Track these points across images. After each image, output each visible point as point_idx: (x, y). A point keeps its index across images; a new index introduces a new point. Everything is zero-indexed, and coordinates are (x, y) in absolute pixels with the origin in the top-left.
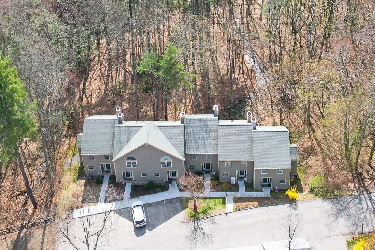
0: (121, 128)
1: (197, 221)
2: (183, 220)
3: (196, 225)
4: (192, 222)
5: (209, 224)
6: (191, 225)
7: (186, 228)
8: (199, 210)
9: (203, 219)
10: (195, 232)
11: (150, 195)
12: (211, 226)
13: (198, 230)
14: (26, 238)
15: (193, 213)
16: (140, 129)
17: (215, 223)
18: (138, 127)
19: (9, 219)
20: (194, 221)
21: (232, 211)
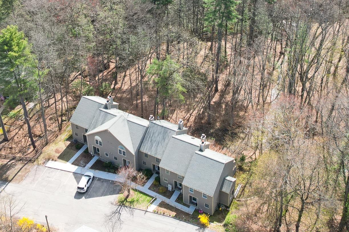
0: (102, 112)
1: (121, 207)
2: (113, 201)
3: (119, 209)
4: (117, 206)
5: (128, 213)
6: (115, 208)
7: (110, 208)
8: (129, 199)
9: (127, 207)
10: (114, 214)
11: (104, 172)
12: (129, 215)
13: (117, 214)
14: (10, 166)
15: (123, 199)
16: (114, 117)
17: (133, 214)
18: (113, 115)
19: (13, 150)
20: (119, 206)
21: (152, 211)
